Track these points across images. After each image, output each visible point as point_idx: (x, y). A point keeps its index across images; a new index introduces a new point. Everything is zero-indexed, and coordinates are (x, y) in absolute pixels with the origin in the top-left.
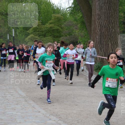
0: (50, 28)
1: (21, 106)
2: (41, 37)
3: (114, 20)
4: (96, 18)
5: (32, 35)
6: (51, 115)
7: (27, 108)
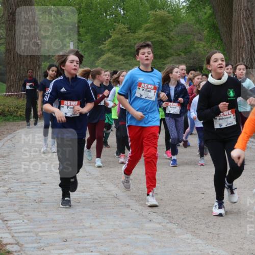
0: (146, 38)
2: (129, 57)
4: (242, 16)
6: (151, 213)
7: (103, 198)
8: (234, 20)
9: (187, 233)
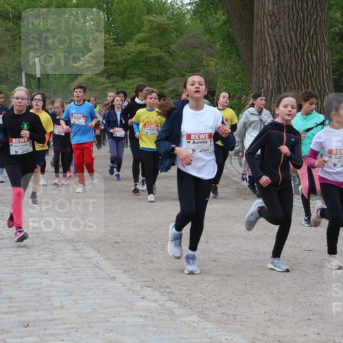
0: (139, 53)
1: (63, 264)
2: (115, 78)
3: (315, 29)
4: (265, 23)
6: (144, 287)
7: (79, 267)
8: (255, 28)
9: (192, 314)
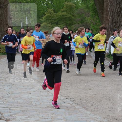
0: (63, 16)
2: (54, 25)
4: (108, 5)
5: (45, 23)
6: (65, 99)
9: (82, 108)
